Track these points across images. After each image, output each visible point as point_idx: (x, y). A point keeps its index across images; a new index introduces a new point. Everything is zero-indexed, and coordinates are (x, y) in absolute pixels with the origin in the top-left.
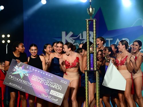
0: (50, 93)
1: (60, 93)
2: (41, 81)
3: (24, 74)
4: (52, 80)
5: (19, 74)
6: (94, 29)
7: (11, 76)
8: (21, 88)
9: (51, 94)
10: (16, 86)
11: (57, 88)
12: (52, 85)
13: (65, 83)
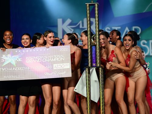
2: (38, 60)
4: (50, 54)
6: (97, 16)
7: (3, 69)
9: (56, 69)
10: (13, 77)
12: (52, 59)
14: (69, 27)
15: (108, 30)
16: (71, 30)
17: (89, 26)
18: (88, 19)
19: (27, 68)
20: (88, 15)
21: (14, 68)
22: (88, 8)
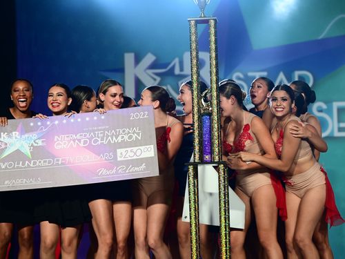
0: (119, 159)
1: (142, 148)
3: (32, 145)
5: (18, 152)
8: (39, 183)
9: (122, 159)
10: (26, 183)
11: (130, 137)
12: (114, 138)
13: (144, 115)
14: (150, 72)
15: (239, 78)
16: (155, 80)
17: (195, 69)
18: (194, 54)
19: (58, 160)
20: (194, 46)
21: (27, 162)
22: (193, 30)
